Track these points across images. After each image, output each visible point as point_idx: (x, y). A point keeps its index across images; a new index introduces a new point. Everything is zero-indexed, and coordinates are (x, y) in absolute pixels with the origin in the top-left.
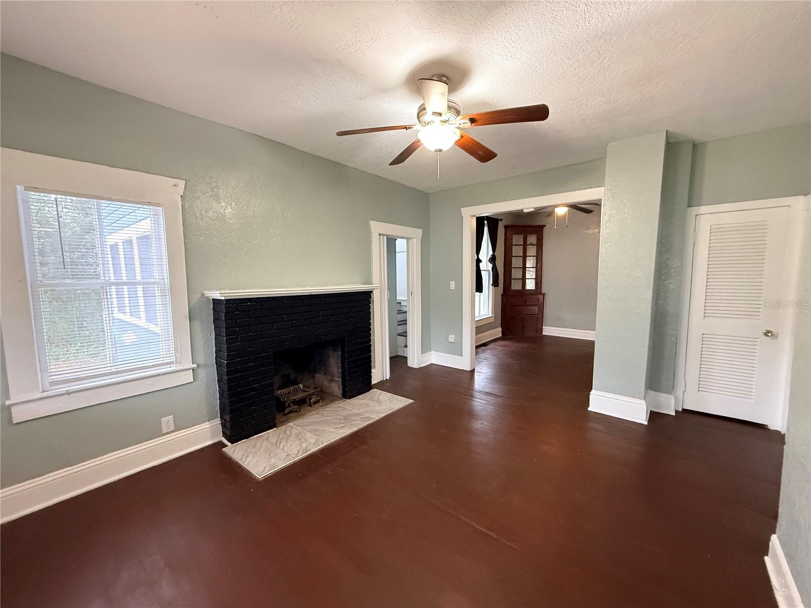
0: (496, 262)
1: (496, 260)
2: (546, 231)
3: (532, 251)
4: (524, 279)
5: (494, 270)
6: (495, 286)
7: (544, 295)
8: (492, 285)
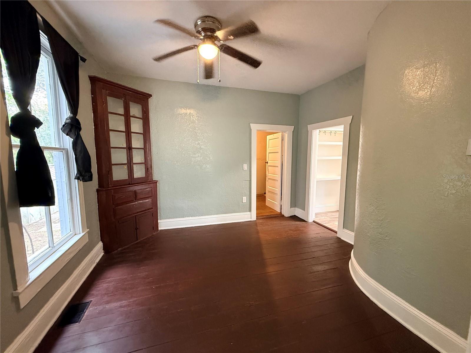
0: (82, 133)
1: (80, 129)
2: (152, 103)
3: (136, 126)
4: (130, 164)
5: (79, 149)
6: (84, 180)
7: (156, 182)
8: (77, 178)
